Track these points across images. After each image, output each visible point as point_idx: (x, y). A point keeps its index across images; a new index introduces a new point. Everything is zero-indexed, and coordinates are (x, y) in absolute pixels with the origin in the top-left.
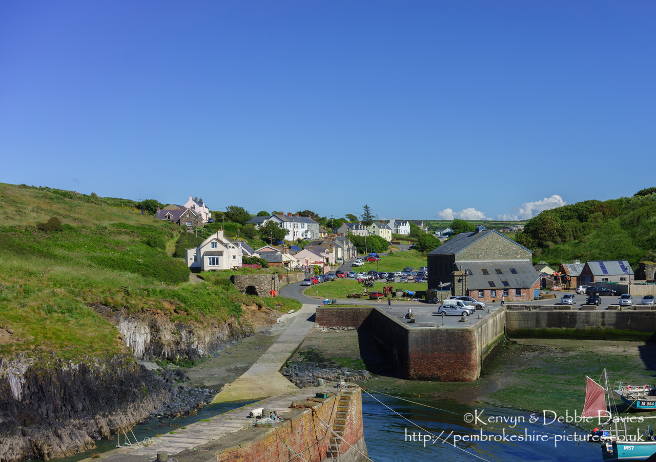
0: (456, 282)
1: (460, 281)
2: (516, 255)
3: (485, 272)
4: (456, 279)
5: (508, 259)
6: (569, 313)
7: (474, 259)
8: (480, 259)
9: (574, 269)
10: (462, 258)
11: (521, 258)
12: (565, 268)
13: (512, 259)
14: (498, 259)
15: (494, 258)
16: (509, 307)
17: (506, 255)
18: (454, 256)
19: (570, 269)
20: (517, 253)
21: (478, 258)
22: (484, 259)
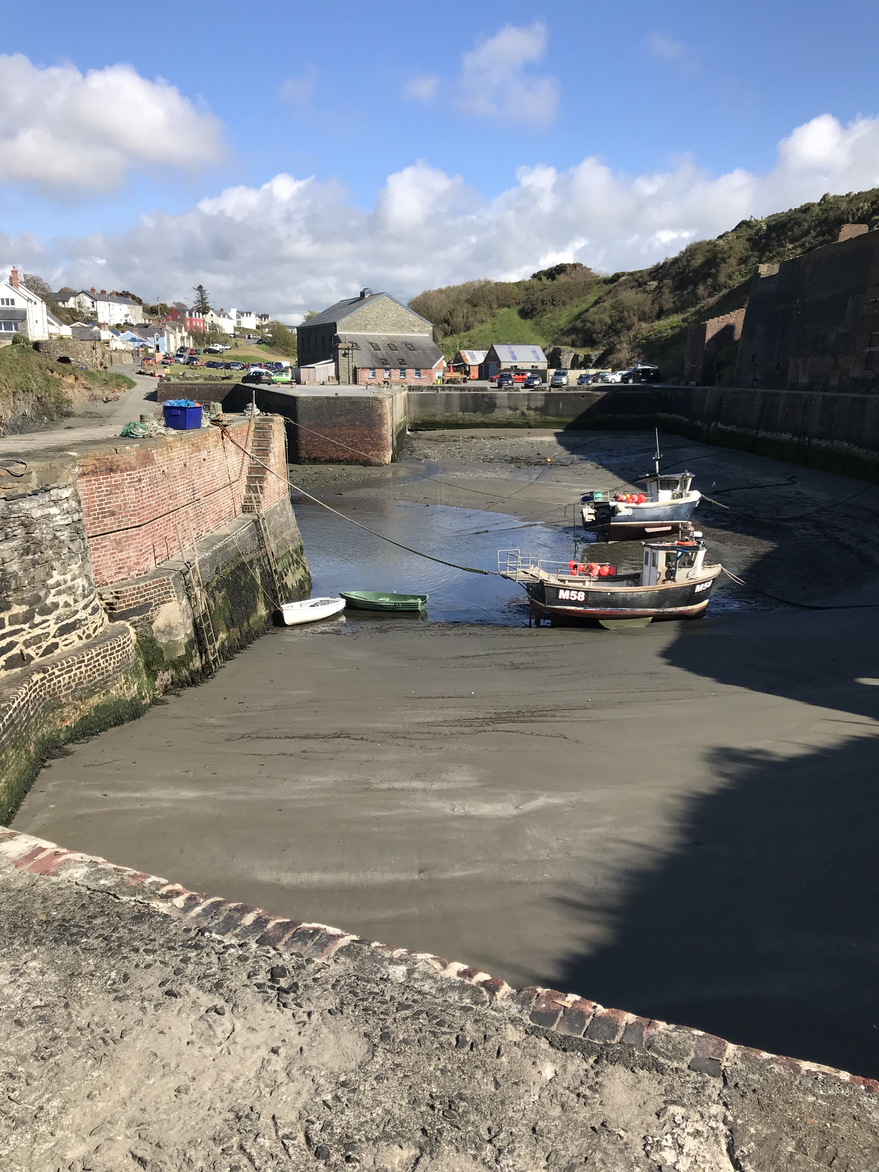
0: (340, 357)
1: (345, 355)
2: (412, 328)
3: (377, 348)
4: (341, 352)
5: (403, 332)
6: (487, 395)
7: (360, 330)
8: (369, 331)
9: (473, 357)
10: (345, 329)
11: (420, 331)
12: (463, 355)
13: (408, 332)
14: (390, 332)
15: (385, 331)
16: (410, 388)
17: (401, 328)
18: (335, 325)
19: (468, 357)
20: (414, 326)
21: (365, 329)
22: (374, 331)
